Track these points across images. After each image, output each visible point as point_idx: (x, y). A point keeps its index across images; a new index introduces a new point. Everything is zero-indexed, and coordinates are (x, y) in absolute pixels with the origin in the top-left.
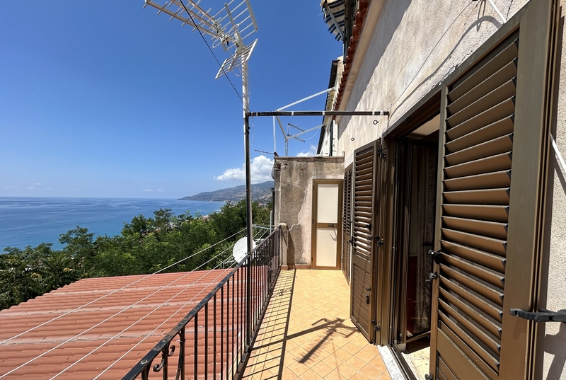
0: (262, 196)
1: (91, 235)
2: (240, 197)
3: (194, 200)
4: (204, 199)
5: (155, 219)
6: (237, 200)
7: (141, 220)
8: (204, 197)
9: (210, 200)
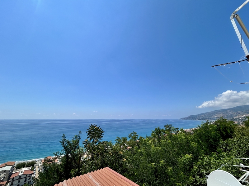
0: (236, 116)
1: (138, 136)
2: (217, 117)
3: (187, 119)
4: (193, 119)
5: (165, 129)
6: (215, 119)
7: (159, 130)
8: (192, 117)
9: (196, 119)
